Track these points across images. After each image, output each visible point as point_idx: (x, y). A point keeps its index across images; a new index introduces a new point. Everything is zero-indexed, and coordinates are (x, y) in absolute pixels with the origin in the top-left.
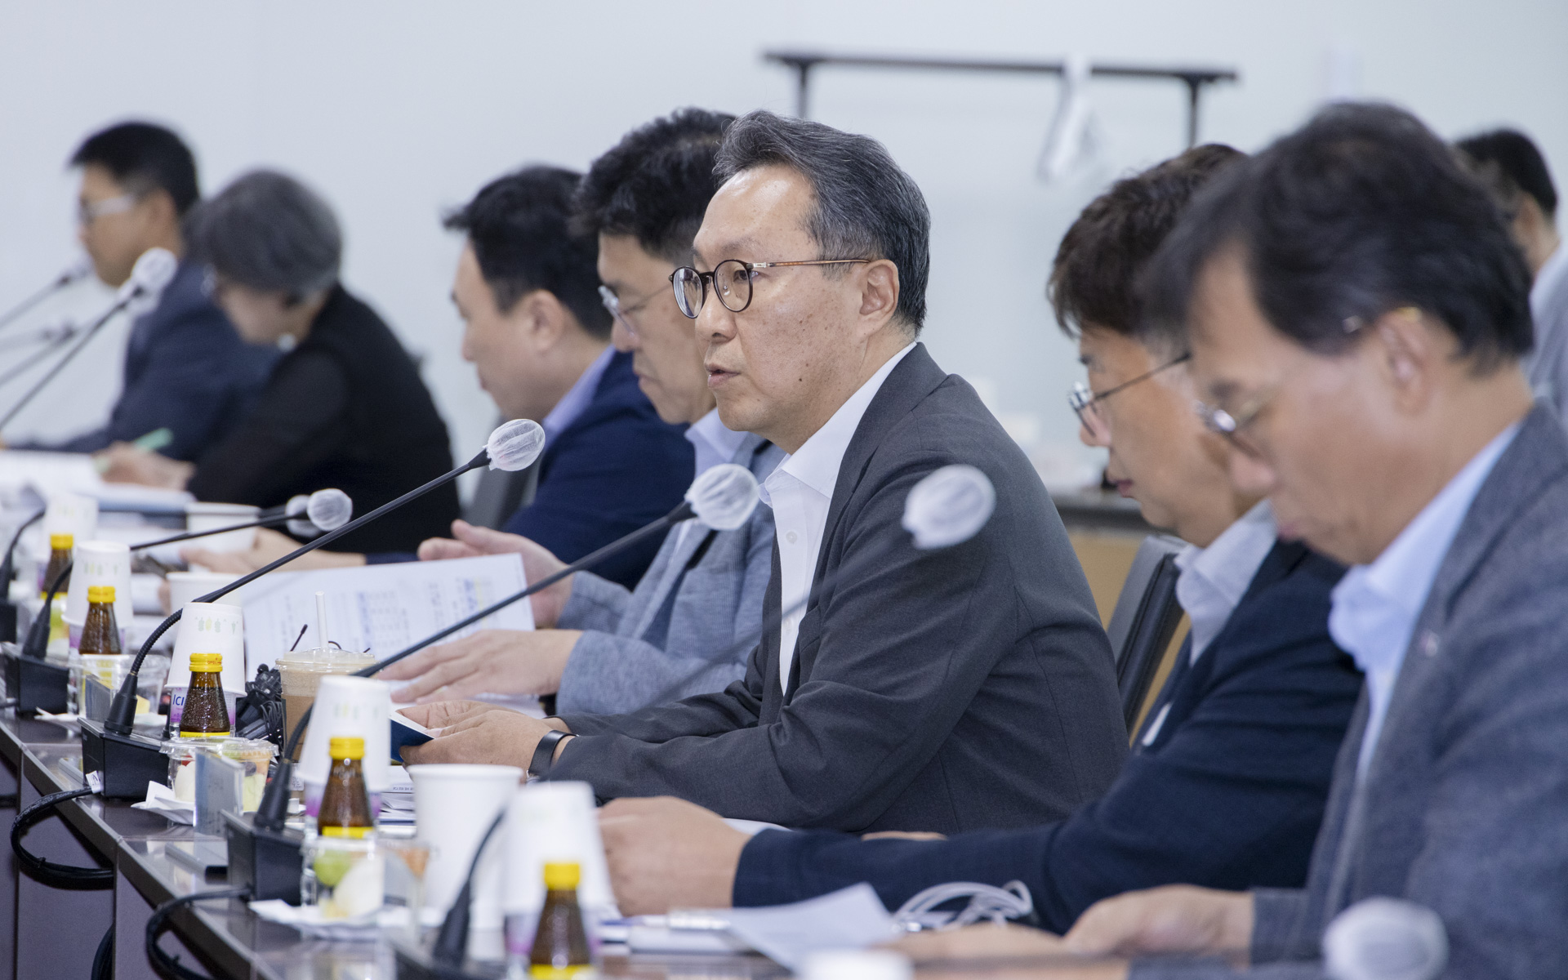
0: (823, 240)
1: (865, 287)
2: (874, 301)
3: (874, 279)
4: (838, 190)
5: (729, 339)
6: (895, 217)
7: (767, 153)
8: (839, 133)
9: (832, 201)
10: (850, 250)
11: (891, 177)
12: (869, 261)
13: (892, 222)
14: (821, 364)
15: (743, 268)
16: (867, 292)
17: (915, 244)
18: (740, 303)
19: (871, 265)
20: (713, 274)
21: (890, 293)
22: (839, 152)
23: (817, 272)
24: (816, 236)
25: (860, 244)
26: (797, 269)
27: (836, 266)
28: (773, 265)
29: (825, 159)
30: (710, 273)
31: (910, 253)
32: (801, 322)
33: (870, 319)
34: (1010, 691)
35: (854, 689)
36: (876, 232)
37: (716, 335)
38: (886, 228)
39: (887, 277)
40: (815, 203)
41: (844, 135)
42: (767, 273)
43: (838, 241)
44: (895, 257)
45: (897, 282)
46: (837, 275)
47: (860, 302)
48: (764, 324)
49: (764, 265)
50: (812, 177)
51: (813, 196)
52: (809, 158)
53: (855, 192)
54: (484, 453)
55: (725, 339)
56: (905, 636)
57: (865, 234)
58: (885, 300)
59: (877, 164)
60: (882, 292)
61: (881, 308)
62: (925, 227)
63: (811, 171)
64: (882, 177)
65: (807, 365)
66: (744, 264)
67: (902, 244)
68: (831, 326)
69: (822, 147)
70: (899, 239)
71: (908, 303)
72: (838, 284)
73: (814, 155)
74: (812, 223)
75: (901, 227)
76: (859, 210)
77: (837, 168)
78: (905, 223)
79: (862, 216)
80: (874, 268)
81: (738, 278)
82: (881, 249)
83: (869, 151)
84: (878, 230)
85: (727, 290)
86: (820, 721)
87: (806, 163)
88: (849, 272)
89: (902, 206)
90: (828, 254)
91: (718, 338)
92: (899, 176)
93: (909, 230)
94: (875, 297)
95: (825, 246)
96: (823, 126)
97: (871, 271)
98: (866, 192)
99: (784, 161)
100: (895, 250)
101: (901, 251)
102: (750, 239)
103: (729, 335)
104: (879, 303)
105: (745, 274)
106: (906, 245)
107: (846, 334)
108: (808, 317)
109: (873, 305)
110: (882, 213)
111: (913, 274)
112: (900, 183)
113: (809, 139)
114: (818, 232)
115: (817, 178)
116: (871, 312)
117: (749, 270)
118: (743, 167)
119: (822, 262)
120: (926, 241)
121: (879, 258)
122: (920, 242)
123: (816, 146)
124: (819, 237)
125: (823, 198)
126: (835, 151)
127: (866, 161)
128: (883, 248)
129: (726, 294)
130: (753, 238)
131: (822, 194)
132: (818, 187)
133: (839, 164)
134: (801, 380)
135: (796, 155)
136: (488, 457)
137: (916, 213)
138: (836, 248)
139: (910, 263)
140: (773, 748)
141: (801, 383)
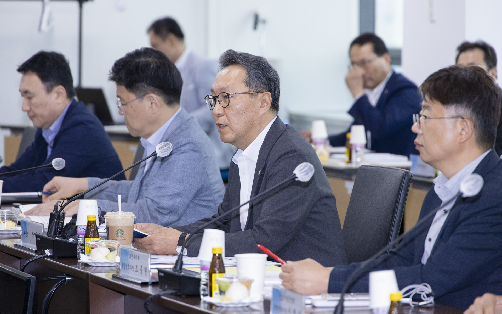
0: (249, 87)
1: (262, 100)
2: (264, 104)
3: (264, 98)
4: (254, 72)
5: (222, 116)
6: (270, 80)
7: (233, 62)
8: (253, 56)
9: (252, 75)
10: (257, 89)
11: (269, 68)
12: (263, 92)
13: (269, 81)
14: (250, 122)
15: (226, 95)
16: (262, 101)
17: (276, 87)
18: (226, 105)
19: (263, 93)
20: (218, 97)
21: (269, 101)
22: (253, 61)
23: (248, 95)
24: (247, 85)
25: (260, 87)
26: (242, 95)
27: (253, 94)
28: (235, 94)
29: (250, 63)
30: (217, 97)
31: (274, 90)
32: (244, 110)
33: (263, 109)
34: (314, 216)
35: (276, 218)
36: (265, 84)
37: (219, 114)
38: (268, 83)
39: (268, 97)
40: (247, 76)
41: (255, 56)
42: (233, 96)
43: (254, 86)
44: (270, 91)
45: (271, 98)
46: (254, 96)
47: (260, 104)
48: (233, 111)
49: (233, 94)
50: (246, 68)
51: (246, 74)
52: (245, 63)
53: (258, 72)
54: (155, 152)
55: (221, 116)
56: (289, 202)
57: (262, 84)
58: (267, 103)
59: (264, 64)
60: (267, 101)
61: (266, 106)
62: (279, 83)
63: (246, 66)
64: (266, 68)
65: (246, 123)
66: (227, 93)
67: (272, 87)
68: (252, 111)
69: (248, 60)
70: (271, 86)
71: (274, 105)
72: (254, 99)
73: (246, 62)
74: (246, 81)
75: (272, 83)
76: (260, 78)
77: (253, 66)
78: (273, 81)
79: (261, 79)
80: (265, 94)
81: (225, 98)
82: (266, 89)
83: (262, 61)
84: (265, 83)
85: (222, 101)
86: (267, 228)
87: (244, 64)
88: (257, 95)
89: (272, 76)
90: (251, 90)
91: (219, 115)
92: (271, 67)
93: (274, 83)
94: (265, 103)
95: (250, 88)
96: (248, 54)
97: (263, 95)
98: (262, 73)
99: (237, 64)
100: (270, 89)
101: (272, 89)
102: (228, 87)
103: (223, 114)
104: (266, 105)
105: (227, 96)
106: (273, 87)
107: (257, 113)
108: (246, 109)
109: (264, 105)
110: (266, 78)
111: (275, 96)
112: (271, 70)
113: (245, 57)
114: (248, 83)
115: (247, 68)
116: (264, 107)
117: (228, 95)
118: (226, 66)
119: (249, 93)
120: (279, 87)
121: (266, 91)
122: (277, 87)
123: (247, 59)
124: (248, 85)
125: (249, 74)
126: (252, 61)
127: (261, 63)
128: (267, 88)
129: (221, 102)
130: (229, 86)
131: (249, 73)
132: (248, 71)
133: (254, 65)
134: (244, 127)
135: (241, 62)
136: (157, 153)
137: (276, 79)
138: (253, 89)
139: (275, 93)
140: (254, 236)
141: (244, 128)
